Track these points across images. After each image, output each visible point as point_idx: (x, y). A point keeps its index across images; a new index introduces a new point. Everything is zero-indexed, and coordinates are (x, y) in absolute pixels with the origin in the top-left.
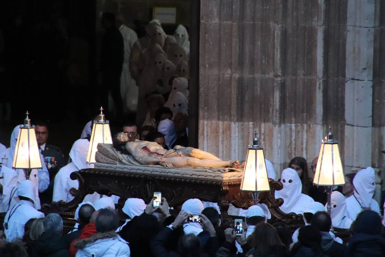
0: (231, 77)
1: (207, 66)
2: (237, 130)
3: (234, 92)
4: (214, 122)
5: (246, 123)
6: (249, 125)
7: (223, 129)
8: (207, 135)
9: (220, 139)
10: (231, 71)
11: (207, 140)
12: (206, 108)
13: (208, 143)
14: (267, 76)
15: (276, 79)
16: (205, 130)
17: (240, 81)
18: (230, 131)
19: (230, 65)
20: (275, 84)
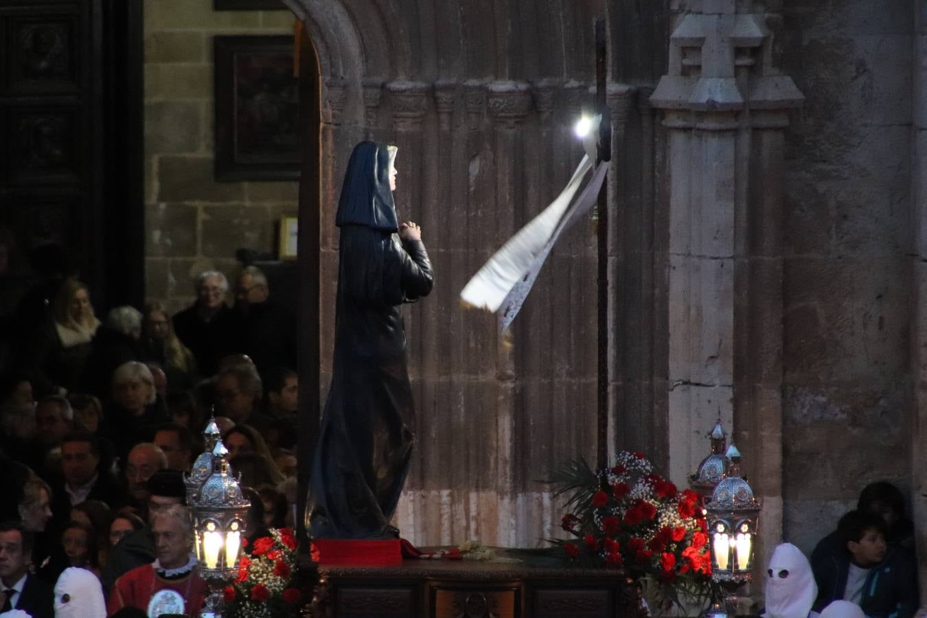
2: (411, 510)
5: (433, 493)
6: (440, 497)
14: (482, 378)
15: (503, 385)
20: (501, 398)
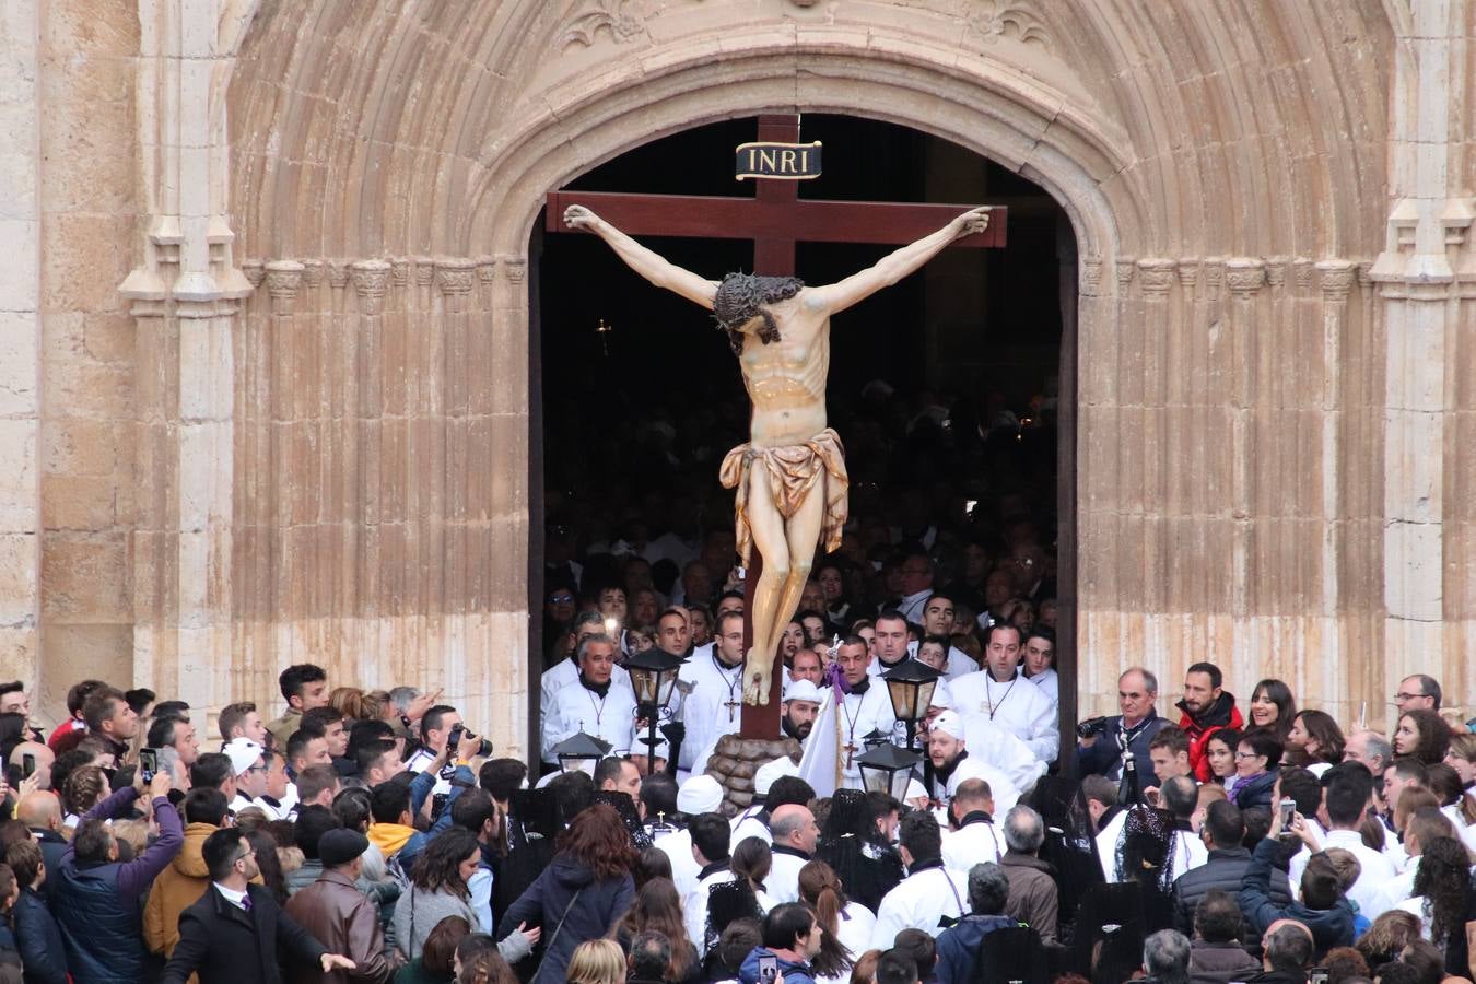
0: (1143, 521)
1: (1093, 497)
2: (1157, 631)
3: (1150, 551)
4: (1109, 613)
5: (1177, 616)
6: (1182, 620)
7: (1128, 629)
8: (1096, 642)
9: (1123, 649)
10: (1144, 507)
11: (1095, 652)
12: (1092, 586)
13: (1096, 658)
14: (1219, 517)
15: (1238, 523)
16: (1091, 630)
17: (1163, 528)
18: (1143, 632)
19: (1141, 495)
20: (1236, 534)
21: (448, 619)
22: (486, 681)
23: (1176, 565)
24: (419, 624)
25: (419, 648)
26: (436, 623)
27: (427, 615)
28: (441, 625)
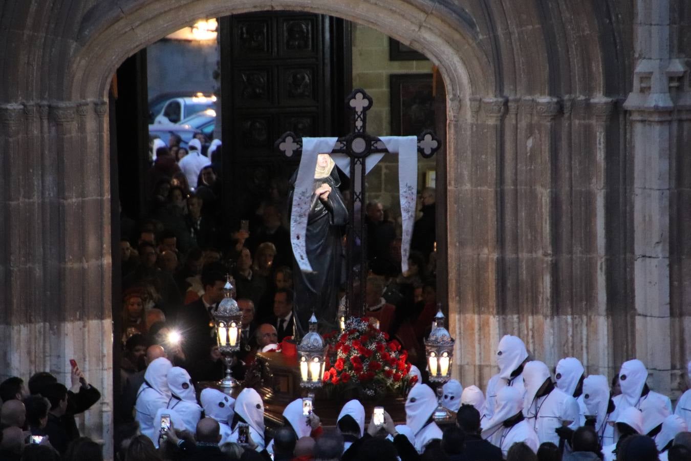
0: (488, 258)
2: (497, 326)
3: (492, 276)
4: (468, 316)
5: (509, 316)
6: (513, 319)
7: (480, 325)
9: (477, 337)
10: (488, 250)
11: (460, 339)
12: (458, 298)
13: (461, 342)
14: (535, 255)
15: (546, 259)
16: (457, 326)
17: (500, 262)
18: (488, 327)
19: (486, 243)
20: (545, 265)
21: (62, 324)
22: (87, 363)
23: (509, 285)
24: (44, 327)
25: (44, 342)
26: (55, 327)
27: (50, 322)
28: (59, 329)
